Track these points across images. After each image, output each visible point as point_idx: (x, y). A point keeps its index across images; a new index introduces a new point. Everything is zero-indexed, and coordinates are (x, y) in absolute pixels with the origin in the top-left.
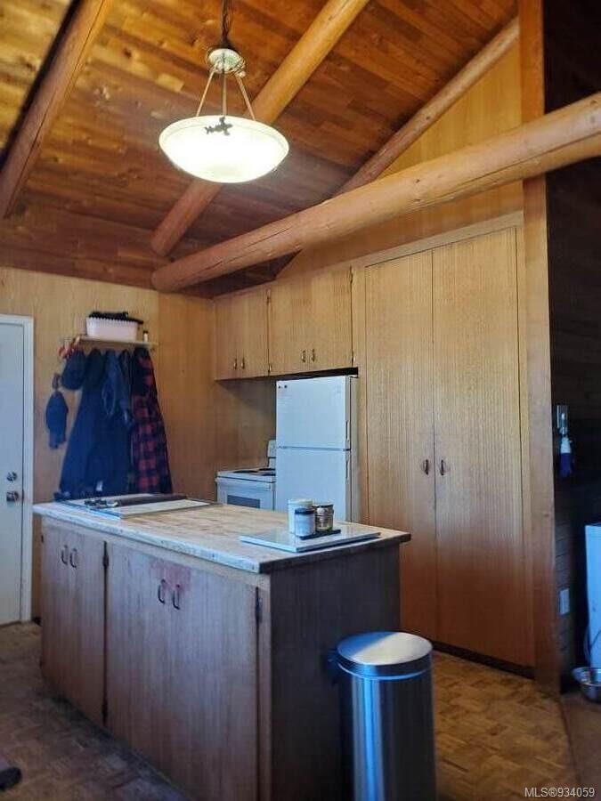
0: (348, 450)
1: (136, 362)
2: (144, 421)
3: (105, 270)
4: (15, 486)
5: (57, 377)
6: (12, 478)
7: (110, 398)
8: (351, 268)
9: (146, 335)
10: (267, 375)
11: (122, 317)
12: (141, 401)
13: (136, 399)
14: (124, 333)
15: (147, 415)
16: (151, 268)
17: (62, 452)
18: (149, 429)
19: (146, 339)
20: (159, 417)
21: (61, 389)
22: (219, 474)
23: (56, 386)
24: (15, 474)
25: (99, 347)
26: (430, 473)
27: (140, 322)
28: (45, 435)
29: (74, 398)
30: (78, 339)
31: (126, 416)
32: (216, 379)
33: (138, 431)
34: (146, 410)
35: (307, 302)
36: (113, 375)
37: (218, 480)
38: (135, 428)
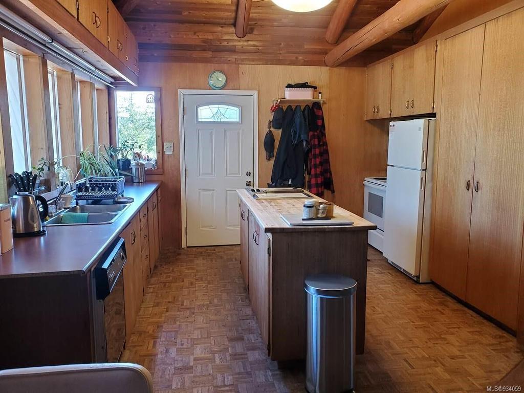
0: (423, 170)
1: (313, 112)
2: (315, 146)
3: (297, 58)
4: (250, 179)
5: (270, 122)
6: (249, 174)
7: (295, 133)
8: (437, 41)
9: (320, 95)
10: (389, 117)
11: (304, 86)
12: (314, 135)
13: (311, 133)
14: (305, 95)
15: (317, 143)
16: (325, 53)
17: (272, 162)
18: (317, 151)
19: (320, 97)
20: (325, 144)
21: (272, 129)
22: (366, 179)
23: (269, 127)
24: (250, 173)
25: (291, 105)
26: (470, 189)
27: (315, 88)
28: (264, 153)
29: (278, 133)
30: (279, 101)
31: (304, 143)
32: (365, 119)
33: (311, 152)
34: (316, 140)
35: (412, 67)
36: (298, 120)
37: (365, 183)
38: (309, 151)
